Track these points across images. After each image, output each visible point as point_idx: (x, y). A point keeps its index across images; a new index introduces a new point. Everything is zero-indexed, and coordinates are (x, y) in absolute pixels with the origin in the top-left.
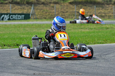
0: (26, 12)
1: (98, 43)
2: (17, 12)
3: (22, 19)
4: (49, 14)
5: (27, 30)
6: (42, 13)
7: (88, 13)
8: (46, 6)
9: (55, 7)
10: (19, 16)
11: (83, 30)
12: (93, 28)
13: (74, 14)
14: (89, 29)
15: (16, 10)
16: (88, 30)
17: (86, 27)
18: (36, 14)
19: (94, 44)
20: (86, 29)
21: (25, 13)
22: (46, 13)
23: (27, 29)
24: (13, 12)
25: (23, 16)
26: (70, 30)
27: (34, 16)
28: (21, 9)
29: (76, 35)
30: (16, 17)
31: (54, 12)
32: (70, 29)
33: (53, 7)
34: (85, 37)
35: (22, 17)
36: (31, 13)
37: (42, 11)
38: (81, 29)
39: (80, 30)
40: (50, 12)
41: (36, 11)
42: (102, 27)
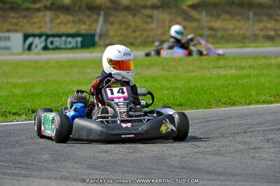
0: (86, 30)
1: (258, 102)
2: (63, 30)
3: (77, 48)
4: (142, 35)
5: (88, 74)
6: (124, 32)
7: (234, 29)
8: (134, 15)
9: (155, 17)
10: (69, 39)
11: (222, 72)
12: (248, 65)
13: (200, 32)
14: (236, 69)
15: (61, 26)
16: (234, 72)
17: (230, 64)
18: (111, 33)
19: (249, 104)
20: (231, 67)
21: (83, 32)
22: (134, 31)
23: (89, 71)
24: (55, 31)
25: (79, 39)
26: (192, 72)
27: (105, 40)
28: (74, 22)
29: (206, 84)
30: (63, 43)
31: (152, 30)
32: (190, 68)
33: (151, 17)
34: (228, 87)
35: (77, 42)
36: (98, 31)
37: (124, 26)
38: (219, 70)
39: (215, 72)
40: (144, 30)
41: (109, 27)
42: (268, 62)
